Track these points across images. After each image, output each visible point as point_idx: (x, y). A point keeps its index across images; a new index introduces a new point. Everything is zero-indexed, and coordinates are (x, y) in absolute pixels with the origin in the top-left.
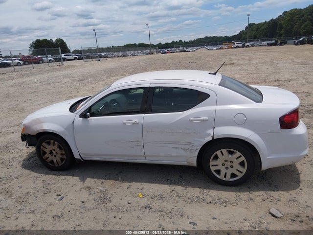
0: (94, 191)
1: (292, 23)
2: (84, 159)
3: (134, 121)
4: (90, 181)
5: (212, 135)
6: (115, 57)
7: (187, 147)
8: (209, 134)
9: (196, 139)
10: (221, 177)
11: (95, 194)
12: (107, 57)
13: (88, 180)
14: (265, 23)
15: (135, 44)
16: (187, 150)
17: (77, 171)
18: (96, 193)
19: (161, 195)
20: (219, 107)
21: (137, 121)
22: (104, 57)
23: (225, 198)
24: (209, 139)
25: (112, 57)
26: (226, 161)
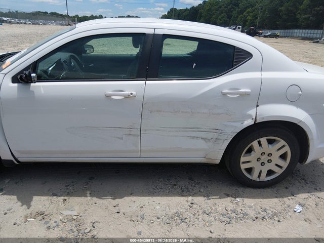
0: (54, 220)
1: (210, 13)
2: (21, 160)
3: (127, 92)
4: (40, 202)
5: (254, 118)
6: (21, 23)
7: (210, 135)
8: (250, 116)
9: (229, 124)
10: (254, 177)
11: (58, 225)
12: (10, 22)
13: (36, 199)
14: (187, 9)
15: (46, 13)
16: (209, 140)
17: (7, 181)
18: (60, 223)
19: (178, 214)
20: (266, 75)
21: (134, 93)
22: (6, 22)
23: (270, 207)
24: (249, 122)
25: (18, 23)
26: (263, 154)
